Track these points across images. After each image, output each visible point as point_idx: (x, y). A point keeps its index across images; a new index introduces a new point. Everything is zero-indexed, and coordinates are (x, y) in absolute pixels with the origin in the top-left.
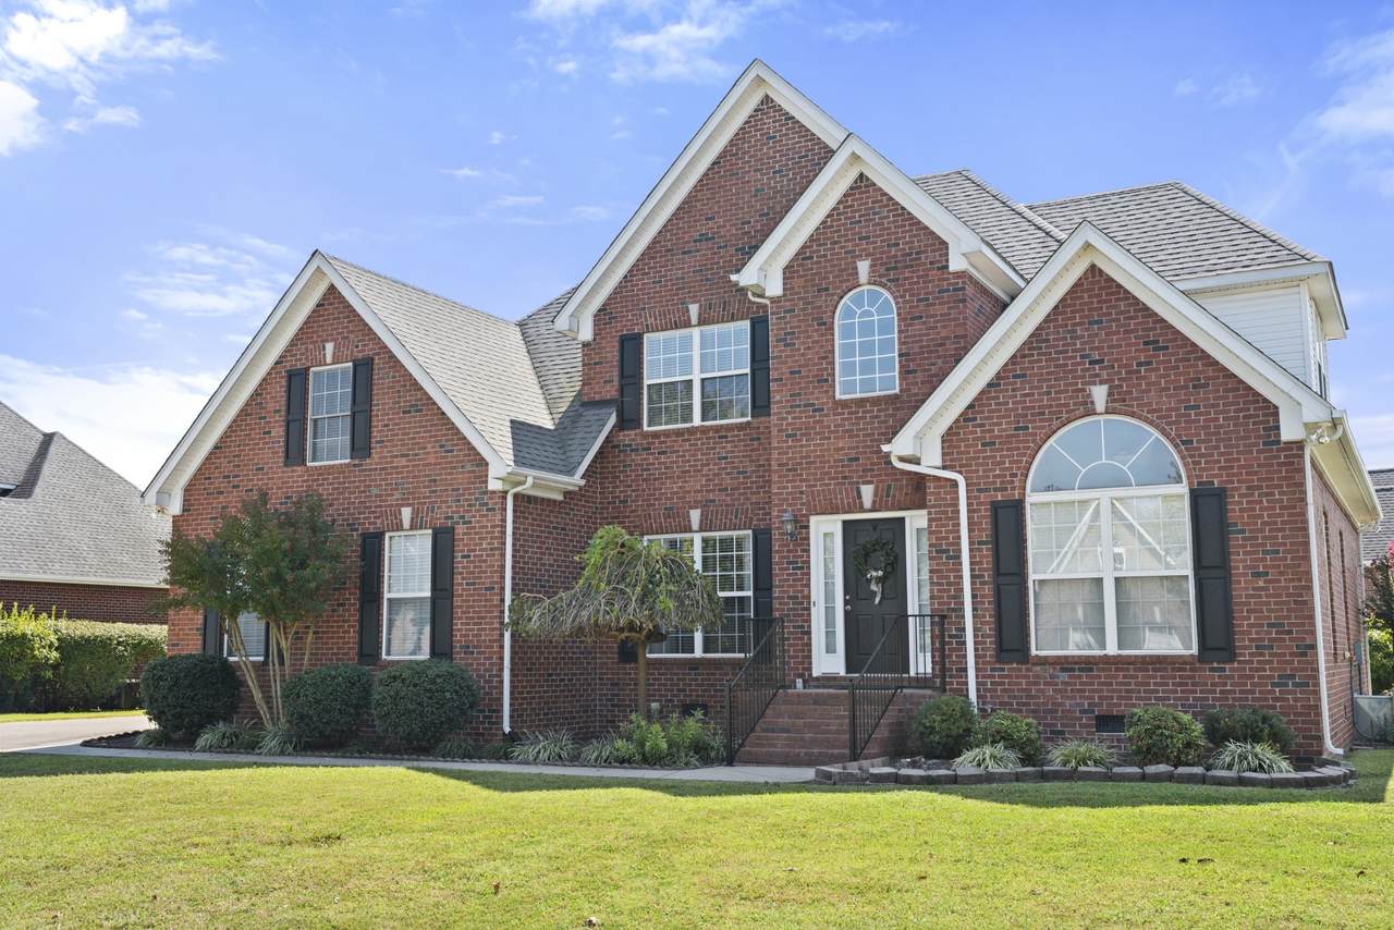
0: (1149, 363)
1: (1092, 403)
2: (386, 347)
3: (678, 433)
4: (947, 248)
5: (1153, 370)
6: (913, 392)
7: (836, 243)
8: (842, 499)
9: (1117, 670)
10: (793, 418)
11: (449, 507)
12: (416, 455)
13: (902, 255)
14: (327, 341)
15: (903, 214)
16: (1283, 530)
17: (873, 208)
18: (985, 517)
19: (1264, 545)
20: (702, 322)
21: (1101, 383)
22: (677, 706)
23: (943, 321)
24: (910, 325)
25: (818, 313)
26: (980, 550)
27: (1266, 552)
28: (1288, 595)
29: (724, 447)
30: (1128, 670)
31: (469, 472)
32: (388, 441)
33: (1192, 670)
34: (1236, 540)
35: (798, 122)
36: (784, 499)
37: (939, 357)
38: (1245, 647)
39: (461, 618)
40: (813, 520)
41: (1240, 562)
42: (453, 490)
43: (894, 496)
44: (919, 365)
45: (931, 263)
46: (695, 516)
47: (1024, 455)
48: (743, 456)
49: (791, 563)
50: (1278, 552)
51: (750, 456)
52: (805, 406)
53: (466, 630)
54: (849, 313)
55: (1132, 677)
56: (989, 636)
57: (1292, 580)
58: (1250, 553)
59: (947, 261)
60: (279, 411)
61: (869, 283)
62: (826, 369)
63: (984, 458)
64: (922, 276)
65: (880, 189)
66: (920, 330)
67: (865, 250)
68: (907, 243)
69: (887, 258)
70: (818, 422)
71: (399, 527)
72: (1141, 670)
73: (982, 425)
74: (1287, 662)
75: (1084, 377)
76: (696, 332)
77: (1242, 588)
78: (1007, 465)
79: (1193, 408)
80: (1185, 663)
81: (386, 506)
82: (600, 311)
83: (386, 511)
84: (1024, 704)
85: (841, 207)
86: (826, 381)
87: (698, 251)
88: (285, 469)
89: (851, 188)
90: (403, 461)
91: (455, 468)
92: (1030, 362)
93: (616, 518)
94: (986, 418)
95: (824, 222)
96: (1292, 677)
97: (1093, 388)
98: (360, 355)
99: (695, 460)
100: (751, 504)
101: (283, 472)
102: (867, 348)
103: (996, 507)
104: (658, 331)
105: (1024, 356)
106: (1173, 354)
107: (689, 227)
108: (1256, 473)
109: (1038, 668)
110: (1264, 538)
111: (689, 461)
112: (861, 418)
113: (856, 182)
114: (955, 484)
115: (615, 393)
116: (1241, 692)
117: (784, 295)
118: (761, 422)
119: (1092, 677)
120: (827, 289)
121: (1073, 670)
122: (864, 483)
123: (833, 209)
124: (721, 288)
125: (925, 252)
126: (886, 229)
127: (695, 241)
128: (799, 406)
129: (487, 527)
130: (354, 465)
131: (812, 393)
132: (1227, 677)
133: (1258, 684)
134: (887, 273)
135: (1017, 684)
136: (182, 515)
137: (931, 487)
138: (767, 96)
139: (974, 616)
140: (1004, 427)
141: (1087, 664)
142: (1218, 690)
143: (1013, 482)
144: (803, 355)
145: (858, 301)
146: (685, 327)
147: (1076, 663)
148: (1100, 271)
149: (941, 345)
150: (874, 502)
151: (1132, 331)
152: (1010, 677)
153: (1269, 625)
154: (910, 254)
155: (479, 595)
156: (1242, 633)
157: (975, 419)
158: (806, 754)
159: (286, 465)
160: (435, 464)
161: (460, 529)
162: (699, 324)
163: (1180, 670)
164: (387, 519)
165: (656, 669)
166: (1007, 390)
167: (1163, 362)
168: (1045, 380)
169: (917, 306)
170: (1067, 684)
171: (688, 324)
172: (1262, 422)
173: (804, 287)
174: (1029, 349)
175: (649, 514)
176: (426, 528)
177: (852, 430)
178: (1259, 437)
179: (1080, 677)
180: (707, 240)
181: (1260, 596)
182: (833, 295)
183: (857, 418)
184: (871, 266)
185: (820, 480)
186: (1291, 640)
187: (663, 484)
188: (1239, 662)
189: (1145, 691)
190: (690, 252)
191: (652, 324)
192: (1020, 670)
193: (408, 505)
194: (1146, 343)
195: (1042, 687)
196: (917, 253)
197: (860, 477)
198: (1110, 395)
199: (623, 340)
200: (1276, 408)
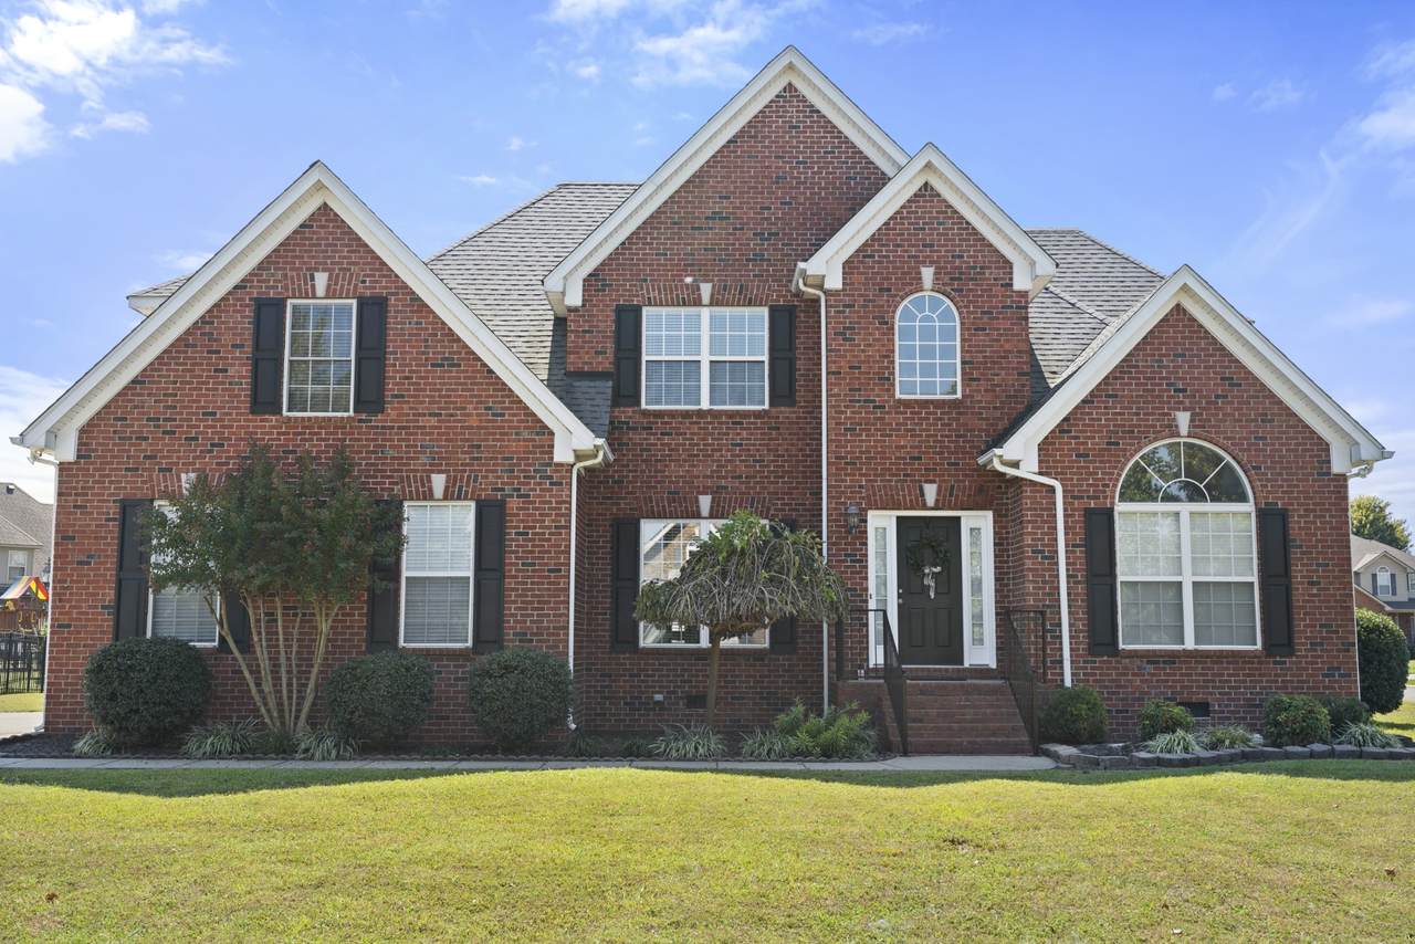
0: (1226, 397)
1: (1177, 426)
2: (407, 287)
3: (686, 414)
4: (1011, 268)
5: (1229, 403)
6: (976, 398)
7: (898, 246)
8: (904, 496)
9: (1196, 662)
10: (853, 413)
11: (498, 477)
12: (452, 415)
13: (966, 268)
14: (317, 270)
15: (967, 229)
16: (1332, 547)
17: (938, 218)
18: (1078, 522)
19: (1317, 559)
20: (714, 302)
21: (1185, 409)
22: (681, 698)
23: (1006, 335)
24: (975, 335)
25: (879, 312)
26: (1074, 552)
27: (1318, 565)
28: (1336, 601)
29: (739, 434)
30: (1206, 662)
31: (525, 440)
32: (409, 396)
33: (1259, 663)
34: (1295, 554)
35: (824, 117)
36: (843, 492)
37: (1003, 369)
38: (1303, 644)
39: (515, 602)
40: (871, 514)
41: (1299, 572)
42: (505, 459)
43: (957, 496)
44: (982, 374)
45: (995, 279)
46: (705, 502)
47: (1116, 468)
48: (760, 445)
49: (849, 555)
50: (1328, 565)
51: (768, 445)
52: (865, 401)
53: (522, 615)
54: (908, 315)
55: (1209, 669)
56: (1081, 631)
57: (1339, 589)
58: (1307, 565)
59: (1011, 279)
60: (242, 346)
61: (932, 290)
62: (888, 368)
63: (1078, 468)
64: (986, 290)
65: (945, 201)
66: (984, 341)
67: (928, 256)
68: (970, 257)
69: (951, 268)
70: (879, 418)
71: (429, 496)
72: (1216, 663)
73: (1076, 438)
74: (1334, 657)
75: (1169, 403)
76: (705, 313)
77: (1300, 593)
78: (1100, 476)
79: (1261, 438)
80: (1255, 657)
81: (407, 471)
82: (590, 275)
83: (408, 477)
84: (1114, 693)
85: (905, 211)
86: (887, 380)
87: (711, 229)
88: (250, 417)
89: (915, 195)
90: (433, 421)
91: (507, 434)
92: (1121, 384)
93: (608, 498)
94: (1081, 431)
95: (886, 224)
96: (1338, 669)
97: (1177, 413)
98: (368, 293)
99: (704, 445)
100: (768, 493)
101: (248, 420)
102: (927, 352)
103: (1089, 513)
104: (661, 305)
105: (1116, 378)
106: (1245, 391)
107: (700, 202)
108: (1311, 498)
109: (1127, 660)
110: (1318, 553)
111: (698, 445)
112: (925, 419)
113: (920, 190)
114: (1052, 490)
115: (608, 366)
116: (1299, 682)
117: (844, 290)
118: (781, 412)
119: (1174, 669)
120: (889, 290)
121: (1158, 662)
122: (926, 482)
123: (896, 213)
124: (737, 271)
125: (990, 268)
126: (950, 240)
127: (707, 218)
128: (859, 401)
129: (551, 502)
130: (360, 421)
131: (873, 390)
132: (1288, 669)
133: (1311, 675)
134: (954, 283)
135: (1108, 675)
136: (75, 463)
137: (1028, 491)
138: (790, 84)
139: (1070, 613)
140: (1096, 442)
141: (1172, 657)
142: (1280, 680)
143: (1105, 492)
144: (863, 351)
145: (919, 305)
146: (695, 305)
147: (1162, 656)
148: (1184, 310)
149: (1004, 357)
150: (937, 500)
151: (1211, 367)
152: (1102, 668)
153: (1321, 626)
154: (975, 268)
155: (539, 577)
156: (1300, 632)
157: (1070, 431)
158: (969, 742)
159: (252, 413)
160: (479, 428)
161: (514, 504)
162: (711, 304)
163: (1249, 662)
164: (410, 486)
165: (657, 659)
166: (1100, 408)
167: (1237, 397)
168: (1134, 402)
169: (981, 318)
170: (1153, 675)
171: (698, 303)
172: (1316, 456)
173: (864, 284)
174: (1121, 372)
175: (650, 497)
176: (466, 499)
177: (914, 430)
178: (1314, 468)
179: (1164, 669)
180: (721, 219)
181: (1313, 602)
182: (896, 296)
183: (920, 419)
184: (935, 274)
185: (881, 475)
186: (1338, 638)
187: (666, 466)
188: (1297, 657)
189: (1220, 681)
190: (701, 228)
191: (655, 298)
192: (1110, 662)
193: (440, 472)
194: (1222, 379)
195: (1130, 678)
196: (982, 268)
197: (922, 475)
198: (1192, 421)
199: (620, 310)
200: (1327, 445)
